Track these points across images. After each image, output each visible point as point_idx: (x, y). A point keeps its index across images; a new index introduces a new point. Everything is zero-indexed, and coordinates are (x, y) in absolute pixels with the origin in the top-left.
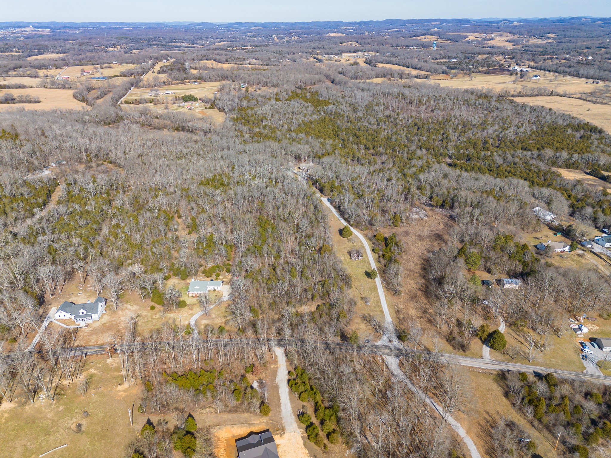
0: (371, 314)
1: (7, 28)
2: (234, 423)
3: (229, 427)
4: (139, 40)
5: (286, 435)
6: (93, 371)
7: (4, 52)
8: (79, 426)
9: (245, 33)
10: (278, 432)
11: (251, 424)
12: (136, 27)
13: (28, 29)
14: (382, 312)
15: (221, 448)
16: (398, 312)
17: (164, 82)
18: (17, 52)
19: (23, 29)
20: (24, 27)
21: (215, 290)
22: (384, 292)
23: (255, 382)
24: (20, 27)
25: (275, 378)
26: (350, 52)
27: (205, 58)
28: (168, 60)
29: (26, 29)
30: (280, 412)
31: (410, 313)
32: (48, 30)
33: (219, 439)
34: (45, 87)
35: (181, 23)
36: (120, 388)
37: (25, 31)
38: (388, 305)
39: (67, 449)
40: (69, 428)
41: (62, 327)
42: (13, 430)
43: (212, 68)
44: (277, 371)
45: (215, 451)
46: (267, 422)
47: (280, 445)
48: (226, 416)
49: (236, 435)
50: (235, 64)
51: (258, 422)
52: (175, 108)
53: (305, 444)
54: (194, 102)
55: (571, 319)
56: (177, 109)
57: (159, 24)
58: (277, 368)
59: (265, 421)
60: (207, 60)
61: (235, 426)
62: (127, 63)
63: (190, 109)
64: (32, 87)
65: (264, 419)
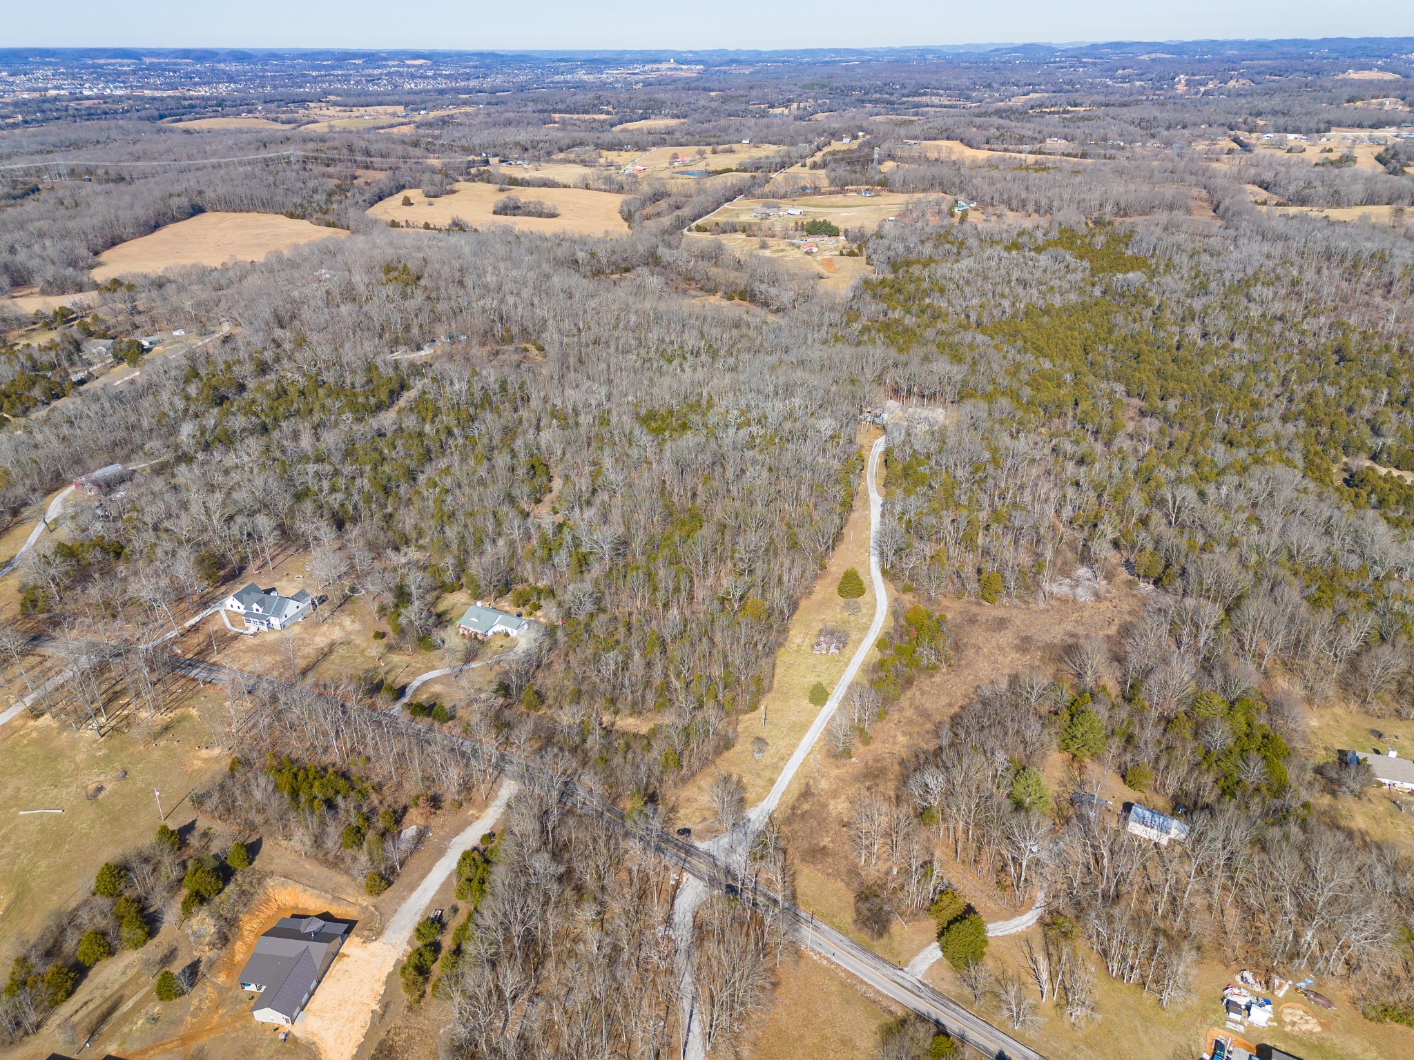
0: (745, 780)
1: (631, 62)
2: (312, 884)
3: (299, 887)
4: (845, 91)
5: (375, 946)
6: (194, 712)
7: (587, 112)
8: (100, 789)
9: (1111, 70)
10: (366, 933)
11: (337, 899)
12: (868, 59)
13: (664, 66)
14: (772, 782)
15: (257, 917)
16: (806, 794)
17: (804, 188)
18: (608, 113)
19: (655, 66)
20: (660, 62)
21: (507, 635)
22: (820, 740)
23: (414, 827)
24: (654, 62)
25: (457, 834)
26: (1360, 126)
27: (945, 134)
28: (855, 137)
29: (660, 66)
30: (404, 899)
31: (831, 807)
32: (699, 67)
33: (268, 901)
34: (587, 187)
35: (978, 46)
36: (204, 753)
37: (658, 70)
38: (797, 773)
39: (58, 817)
40: (85, 787)
41: (224, 624)
42: (23, 761)
43: (937, 160)
44: (471, 823)
45: (245, 918)
46: (367, 907)
47: (348, 956)
48: (311, 867)
49: (301, 906)
50: (1006, 150)
51: (352, 900)
52: (782, 247)
53: (390, 976)
54: (826, 238)
55: (1247, 974)
56: (782, 250)
57: (922, 53)
58: (477, 818)
59: (365, 904)
60: (948, 139)
61: (310, 891)
62: (770, 143)
63: (807, 253)
64: (565, 186)
65: (366, 901)
